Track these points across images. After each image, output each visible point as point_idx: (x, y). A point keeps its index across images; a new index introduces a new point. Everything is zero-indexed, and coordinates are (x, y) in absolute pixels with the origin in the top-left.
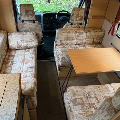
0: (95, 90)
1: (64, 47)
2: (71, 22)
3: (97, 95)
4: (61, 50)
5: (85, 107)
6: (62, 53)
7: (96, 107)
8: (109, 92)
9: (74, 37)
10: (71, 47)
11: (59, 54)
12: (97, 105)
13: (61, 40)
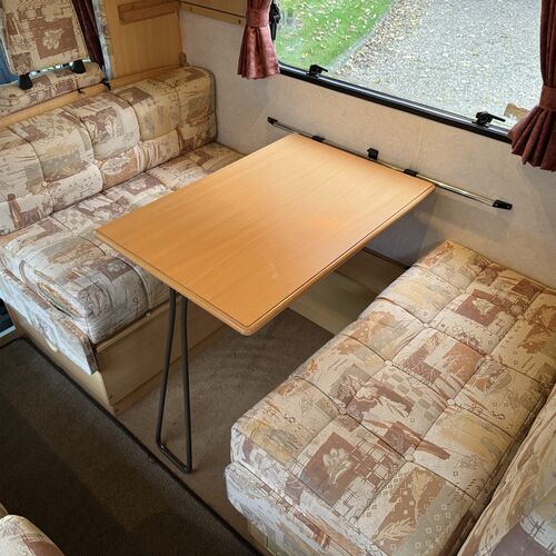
0: (352, 358)
1: (52, 230)
2: (20, 73)
3: (378, 377)
4: (46, 252)
5: (381, 471)
6: (65, 267)
7: (415, 434)
8: (407, 334)
9: (77, 152)
10: (90, 214)
11: (50, 280)
12: (412, 421)
13: (11, 198)
